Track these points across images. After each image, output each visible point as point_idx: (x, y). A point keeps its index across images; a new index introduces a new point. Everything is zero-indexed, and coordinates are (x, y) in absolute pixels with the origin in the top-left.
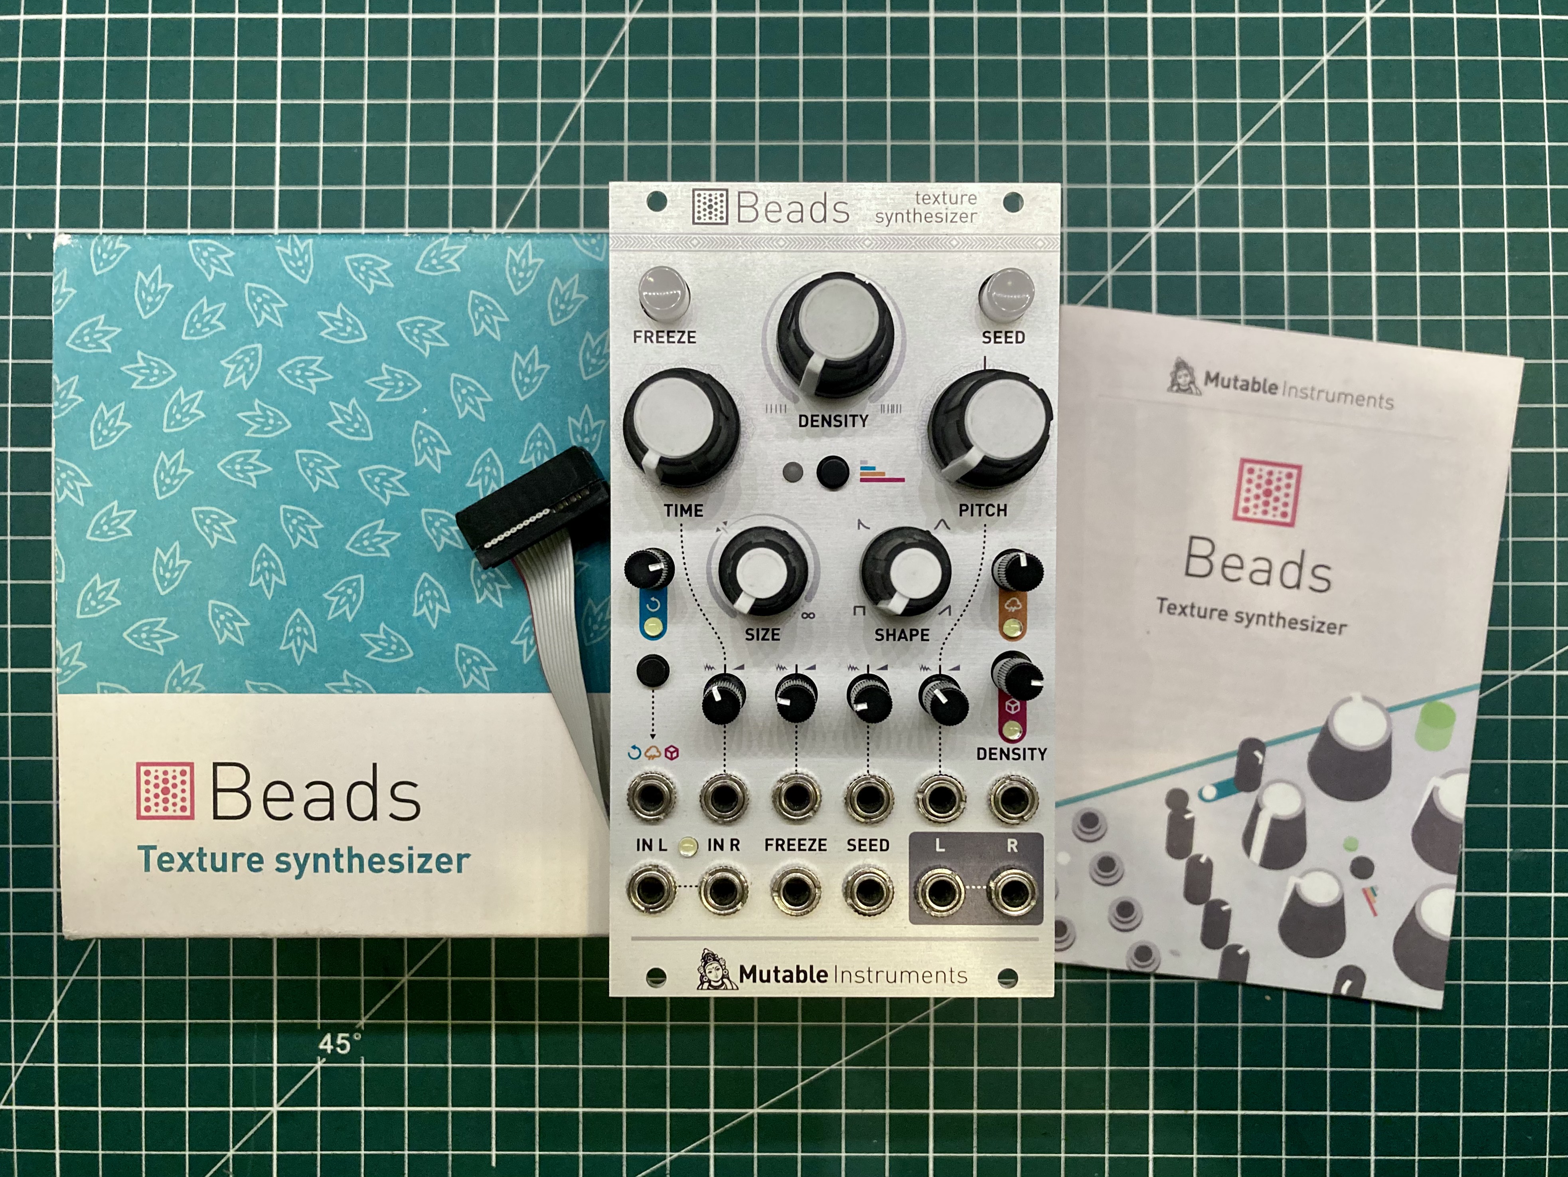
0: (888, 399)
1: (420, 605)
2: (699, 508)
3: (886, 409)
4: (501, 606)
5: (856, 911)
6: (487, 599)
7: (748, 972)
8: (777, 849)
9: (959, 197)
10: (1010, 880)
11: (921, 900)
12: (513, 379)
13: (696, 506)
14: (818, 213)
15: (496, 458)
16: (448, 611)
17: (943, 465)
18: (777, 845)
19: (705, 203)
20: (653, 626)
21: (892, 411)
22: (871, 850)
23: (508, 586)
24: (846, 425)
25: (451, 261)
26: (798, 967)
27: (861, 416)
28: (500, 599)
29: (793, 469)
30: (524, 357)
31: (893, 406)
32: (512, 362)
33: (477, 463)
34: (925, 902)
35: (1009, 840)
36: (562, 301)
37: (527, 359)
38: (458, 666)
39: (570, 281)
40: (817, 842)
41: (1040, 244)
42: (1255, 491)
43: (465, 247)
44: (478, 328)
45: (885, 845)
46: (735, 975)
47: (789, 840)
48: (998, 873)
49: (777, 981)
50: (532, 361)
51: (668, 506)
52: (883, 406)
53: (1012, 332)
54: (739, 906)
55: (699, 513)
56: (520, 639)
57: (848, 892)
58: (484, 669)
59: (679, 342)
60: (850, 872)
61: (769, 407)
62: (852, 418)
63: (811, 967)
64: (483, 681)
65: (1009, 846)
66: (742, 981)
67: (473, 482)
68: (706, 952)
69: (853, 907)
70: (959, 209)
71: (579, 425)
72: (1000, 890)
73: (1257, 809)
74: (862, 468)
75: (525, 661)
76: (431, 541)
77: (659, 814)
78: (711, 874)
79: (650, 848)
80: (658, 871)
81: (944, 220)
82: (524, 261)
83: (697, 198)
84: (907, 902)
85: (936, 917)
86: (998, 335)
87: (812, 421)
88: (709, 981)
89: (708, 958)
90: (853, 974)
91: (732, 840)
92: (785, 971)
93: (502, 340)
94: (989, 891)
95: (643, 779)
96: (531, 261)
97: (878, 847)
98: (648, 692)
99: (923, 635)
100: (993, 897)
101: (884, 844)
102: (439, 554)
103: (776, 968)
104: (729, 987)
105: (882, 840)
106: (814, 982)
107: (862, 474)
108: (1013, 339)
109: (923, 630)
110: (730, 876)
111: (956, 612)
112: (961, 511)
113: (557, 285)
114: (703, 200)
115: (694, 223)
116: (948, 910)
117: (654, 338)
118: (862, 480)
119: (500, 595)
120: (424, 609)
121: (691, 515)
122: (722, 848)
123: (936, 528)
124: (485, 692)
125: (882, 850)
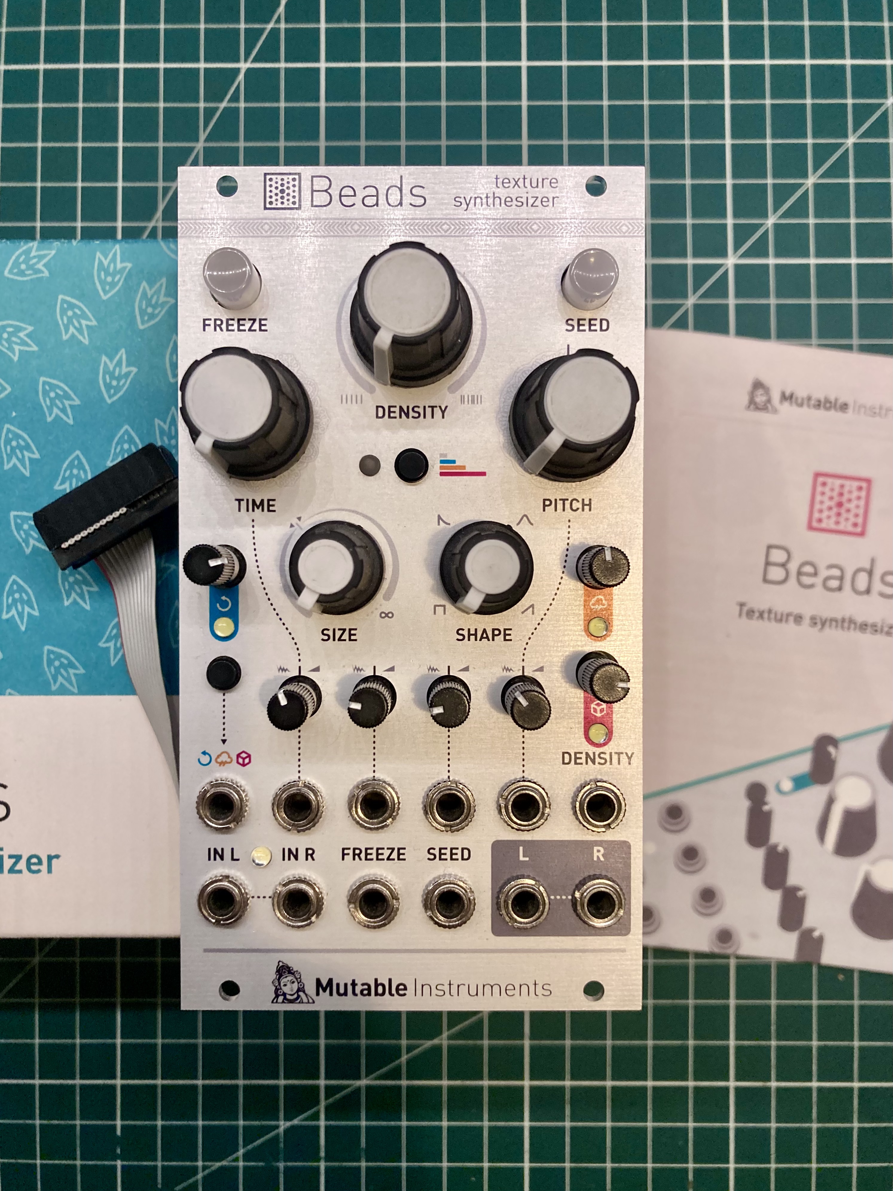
0: (467, 390)
1: (9, 608)
2: (271, 503)
3: (466, 399)
4: (88, 607)
5: (436, 923)
6: (75, 602)
7: (324, 986)
8: (354, 859)
9: (540, 180)
10: (596, 890)
11: (503, 912)
12: (101, 382)
13: (269, 500)
14: (394, 197)
15: (84, 460)
16: (36, 613)
17: (524, 456)
18: (354, 855)
19: (277, 188)
20: (224, 626)
21: (473, 402)
22: (452, 859)
23: (95, 589)
24: (425, 417)
25: (40, 266)
26: (376, 980)
27: (440, 407)
28: (88, 602)
29: (370, 464)
30: (111, 360)
31: (473, 397)
32: (99, 365)
33: (65, 466)
34: (508, 913)
35: (596, 849)
36: (149, 304)
37: (115, 361)
38: (46, 669)
39: (158, 285)
40: (396, 851)
41: (624, 229)
42: (828, 503)
43: (53, 252)
44: (67, 331)
45: (466, 854)
46: (310, 988)
47: (366, 849)
48: (583, 883)
49: (354, 994)
50: (119, 364)
51: (239, 501)
52: (462, 398)
53: (596, 319)
54: (313, 919)
55: (271, 508)
56: (107, 641)
57: (427, 905)
58: (72, 671)
59: (250, 330)
60: (430, 882)
61: (344, 397)
62: (430, 409)
63: (390, 981)
64: (71, 683)
65: (596, 854)
66: (318, 994)
67: (61, 484)
68: (281, 964)
69: (433, 920)
70: (540, 192)
71: (166, 427)
72: (586, 900)
73: (831, 801)
74: (442, 462)
75: (113, 663)
76: (20, 544)
77: (229, 823)
78: (284, 885)
79: (222, 858)
80: (230, 882)
81: (525, 205)
82: (112, 265)
83: (268, 183)
84: (489, 912)
85: (519, 928)
86: (581, 322)
87: (390, 412)
88: (284, 994)
89: (283, 970)
90: (433, 988)
91: (307, 850)
92: (363, 985)
93: (90, 343)
94: (574, 901)
95: (213, 786)
96: (119, 266)
97: (459, 856)
98: (218, 695)
99: (505, 635)
100: (579, 908)
101: (466, 852)
102: (27, 557)
103: (354, 981)
104: (305, 1000)
105: (463, 849)
106: (393, 995)
107: (441, 468)
108: (598, 327)
109: (505, 630)
110: (303, 886)
111: (540, 611)
112: (545, 506)
113: (144, 288)
114: (274, 185)
115: (265, 208)
116: (532, 922)
117: (224, 326)
118: (442, 474)
119: (87, 597)
120: (13, 612)
121: (263, 510)
122: (296, 857)
123: (518, 524)
124: (73, 694)
125: (463, 859)
